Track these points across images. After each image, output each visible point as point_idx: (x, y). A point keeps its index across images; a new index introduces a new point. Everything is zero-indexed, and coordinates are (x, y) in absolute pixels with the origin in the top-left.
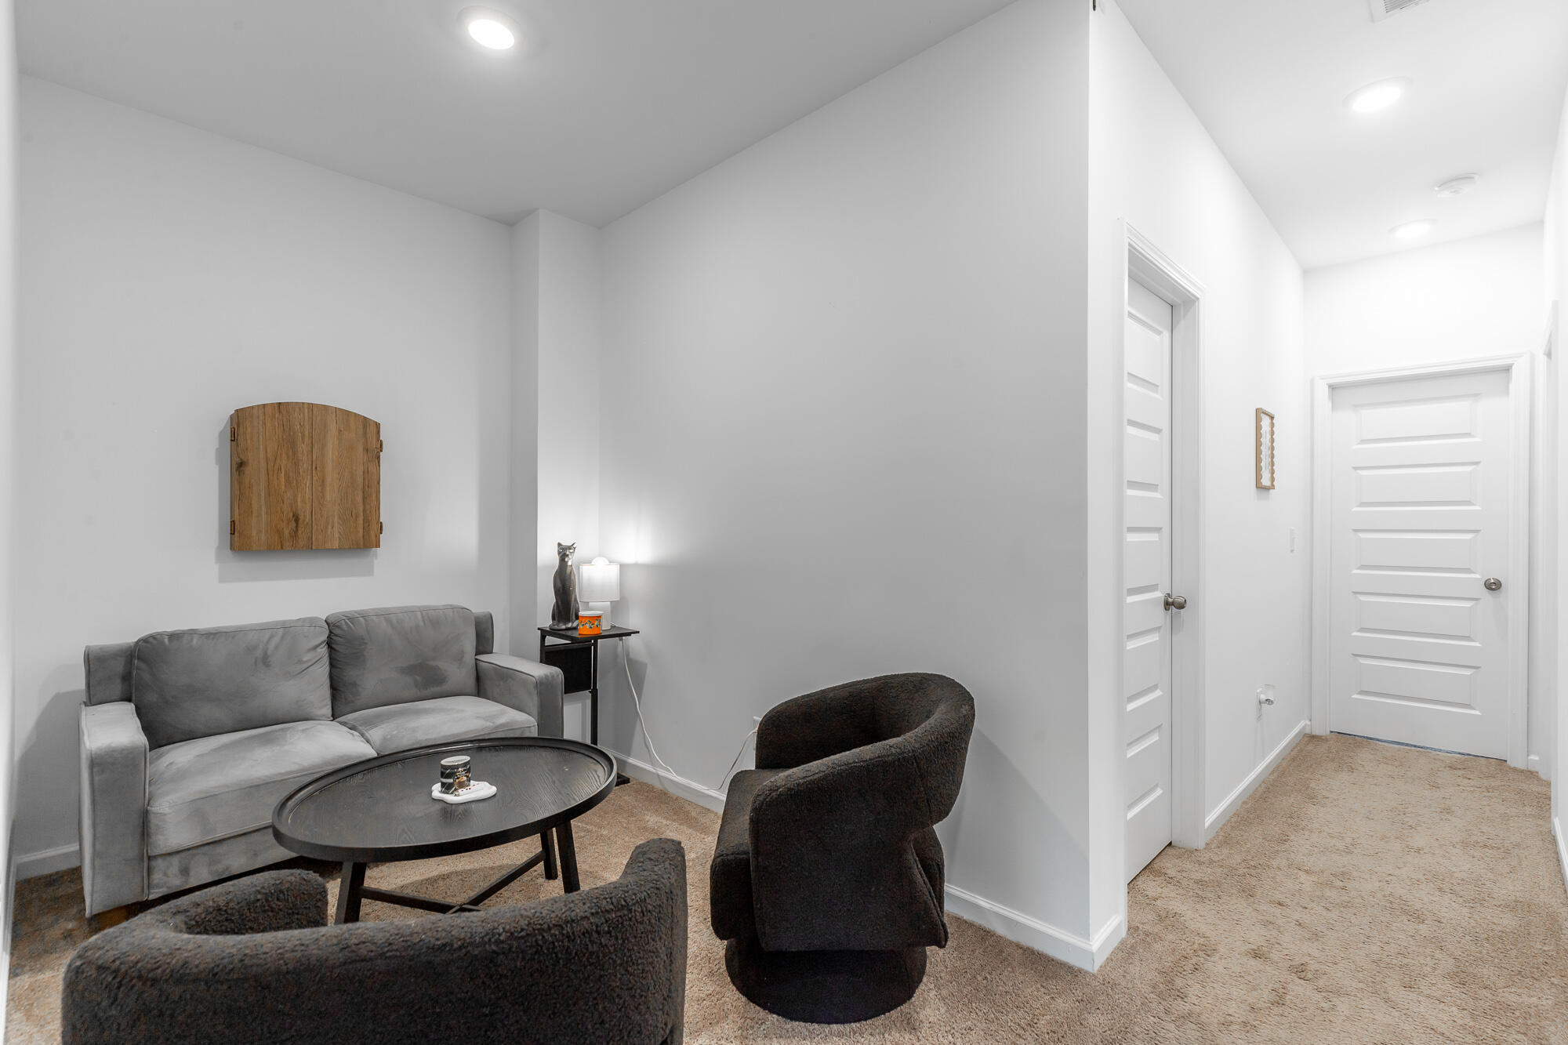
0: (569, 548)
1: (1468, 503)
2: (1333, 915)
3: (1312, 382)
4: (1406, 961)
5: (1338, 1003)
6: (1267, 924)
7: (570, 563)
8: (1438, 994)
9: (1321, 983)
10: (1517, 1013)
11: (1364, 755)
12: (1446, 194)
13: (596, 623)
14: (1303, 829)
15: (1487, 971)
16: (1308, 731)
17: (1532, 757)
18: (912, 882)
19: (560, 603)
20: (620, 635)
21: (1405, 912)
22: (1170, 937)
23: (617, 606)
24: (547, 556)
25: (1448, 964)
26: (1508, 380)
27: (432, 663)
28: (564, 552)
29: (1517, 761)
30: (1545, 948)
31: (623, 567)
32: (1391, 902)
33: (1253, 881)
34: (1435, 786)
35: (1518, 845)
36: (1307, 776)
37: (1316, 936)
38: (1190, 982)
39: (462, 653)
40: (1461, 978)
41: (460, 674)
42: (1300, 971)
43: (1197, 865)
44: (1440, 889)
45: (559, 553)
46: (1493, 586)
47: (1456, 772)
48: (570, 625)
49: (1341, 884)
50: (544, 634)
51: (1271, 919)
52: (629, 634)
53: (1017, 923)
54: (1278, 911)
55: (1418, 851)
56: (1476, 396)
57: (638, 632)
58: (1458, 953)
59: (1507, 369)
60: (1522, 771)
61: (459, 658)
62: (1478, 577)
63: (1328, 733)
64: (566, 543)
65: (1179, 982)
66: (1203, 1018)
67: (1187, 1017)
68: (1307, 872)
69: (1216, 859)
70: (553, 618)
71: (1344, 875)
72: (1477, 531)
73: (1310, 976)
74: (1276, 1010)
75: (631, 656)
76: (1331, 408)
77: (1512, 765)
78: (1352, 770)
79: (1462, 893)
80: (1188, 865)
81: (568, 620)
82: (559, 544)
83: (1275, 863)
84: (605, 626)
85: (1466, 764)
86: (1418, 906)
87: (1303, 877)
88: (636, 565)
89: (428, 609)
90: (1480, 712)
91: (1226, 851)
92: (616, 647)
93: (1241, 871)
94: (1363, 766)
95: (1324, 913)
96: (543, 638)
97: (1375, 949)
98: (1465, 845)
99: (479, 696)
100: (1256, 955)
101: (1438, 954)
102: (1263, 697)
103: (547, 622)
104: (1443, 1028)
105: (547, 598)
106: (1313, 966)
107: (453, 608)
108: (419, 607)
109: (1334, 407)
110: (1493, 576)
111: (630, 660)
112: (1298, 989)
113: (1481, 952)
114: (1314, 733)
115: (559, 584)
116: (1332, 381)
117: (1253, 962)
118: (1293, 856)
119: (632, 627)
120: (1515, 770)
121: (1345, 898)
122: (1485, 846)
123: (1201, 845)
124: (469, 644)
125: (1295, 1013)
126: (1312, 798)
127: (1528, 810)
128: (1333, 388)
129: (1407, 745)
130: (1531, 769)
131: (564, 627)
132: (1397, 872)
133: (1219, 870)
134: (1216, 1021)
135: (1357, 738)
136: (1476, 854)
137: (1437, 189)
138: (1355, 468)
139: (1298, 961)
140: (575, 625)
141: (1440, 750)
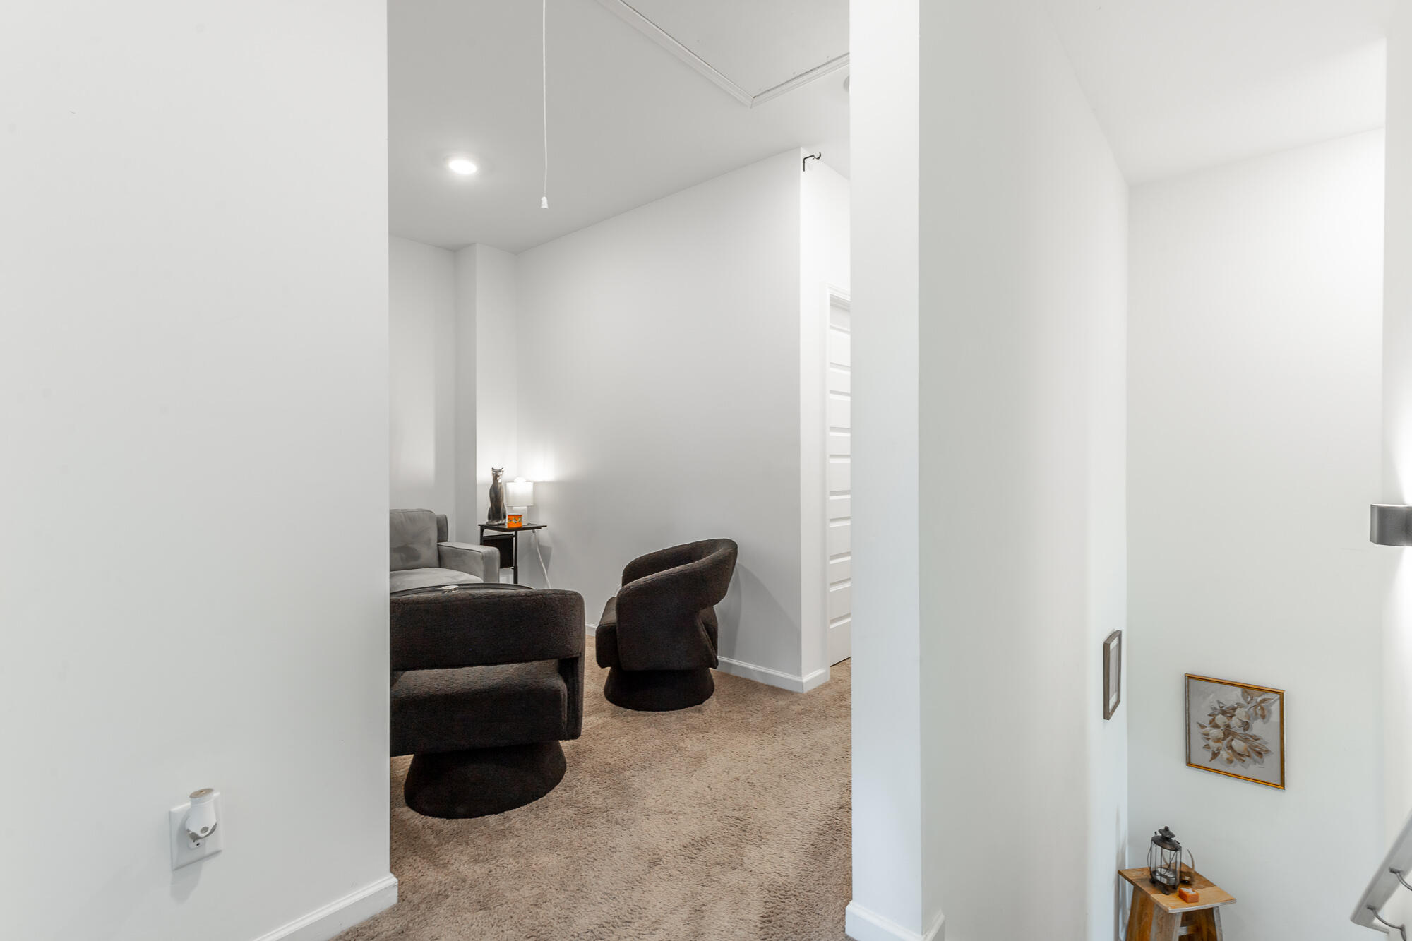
0: (500, 471)
7: (500, 481)
13: (519, 520)
18: (699, 635)
19: (494, 508)
20: (533, 528)
23: (532, 509)
24: (484, 476)
27: (410, 546)
28: (496, 474)
31: (535, 484)
39: (430, 540)
41: (428, 553)
45: (493, 474)
48: (500, 522)
50: (483, 528)
52: (539, 528)
53: (766, 674)
57: (546, 526)
61: (428, 543)
64: (497, 468)
70: (489, 518)
75: (541, 543)
81: (499, 518)
82: (493, 469)
84: (524, 523)
88: (544, 482)
89: (407, 511)
92: (530, 538)
96: (482, 531)
99: (440, 567)
103: (485, 521)
105: (484, 504)
107: (423, 511)
108: (402, 510)
111: (540, 546)
115: (493, 495)
119: (541, 524)
124: (434, 535)
131: (496, 523)
140: (503, 522)
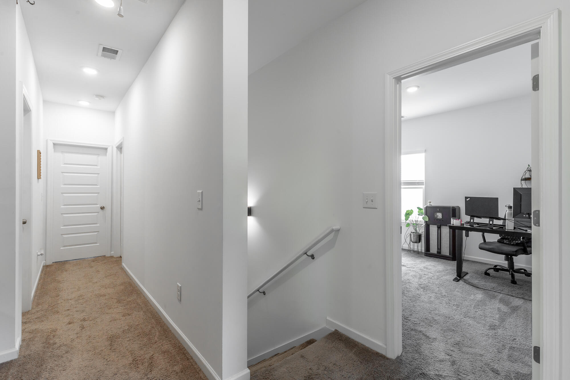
1: (96, 185)
2: (84, 305)
3: (47, 141)
4: (107, 305)
5: (97, 320)
6: (67, 316)
8: (116, 306)
9: (91, 319)
10: (132, 301)
11: (67, 266)
12: (97, 99)
14: (62, 291)
15: (123, 298)
16: (45, 265)
17: (112, 253)
21: (101, 296)
22: (39, 335)
25: (116, 301)
26: (106, 152)
29: (108, 255)
30: (131, 288)
32: (97, 296)
33: (56, 309)
34: (92, 267)
35: (117, 272)
36: (53, 277)
37: (83, 311)
38: (55, 340)
40: (119, 301)
42: (84, 320)
43: (33, 314)
44: (106, 288)
46: (102, 208)
47: (95, 262)
49: (82, 298)
51: (68, 314)
54: (69, 312)
55: (96, 282)
56: (98, 155)
58: (116, 298)
59: (106, 149)
60: (110, 257)
62: (99, 206)
63: (52, 263)
65: (51, 342)
66: (65, 343)
67: (60, 346)
68: (70, 300)
69: (39, 310)
71: (81, 296)
72: (99, 193)
73: (87, 319)
74: (83, 330)
76: (53, 151)
77: (107, 256)
78: (66, 271)
79: (111, 286)
80: (29, 316)
83: (59, 302)
85: (96, 259)
86: (103, 293)
87: (70, 301)
90: (99, 244)
91: (40, 306)
93: (50, 309)
94: (69, 269)
95: (82, 306)
97: (99, 306)
98: (106, 277)
100: (70, 323)
101: (112, 300)
102: (39, 253)
104: (120, 311)
106: (86, 317)
109: (55, 151)
110: (102, 206)
112: (85, 324)
113: (120, 295)
114: (47, 265)
116: (54, 142)
117: (70, 325)
118: (63, 298)
120: (108, 257)
121: (85, 300)
122: (110, 275)
123: (30, 309)
125: (88, 328)
126: (59, 282)
127: (115, 265)
128: (54, 144)
129: (78, 259)
130: (111, 255)
132: (94, 289)
133: (42, 312)
134: (69, 342)
135: (62, 262)
136: (109, 278)
137: (95, 96)
138: (62, 172)
139: (82, 318)
141: (88, 258)
